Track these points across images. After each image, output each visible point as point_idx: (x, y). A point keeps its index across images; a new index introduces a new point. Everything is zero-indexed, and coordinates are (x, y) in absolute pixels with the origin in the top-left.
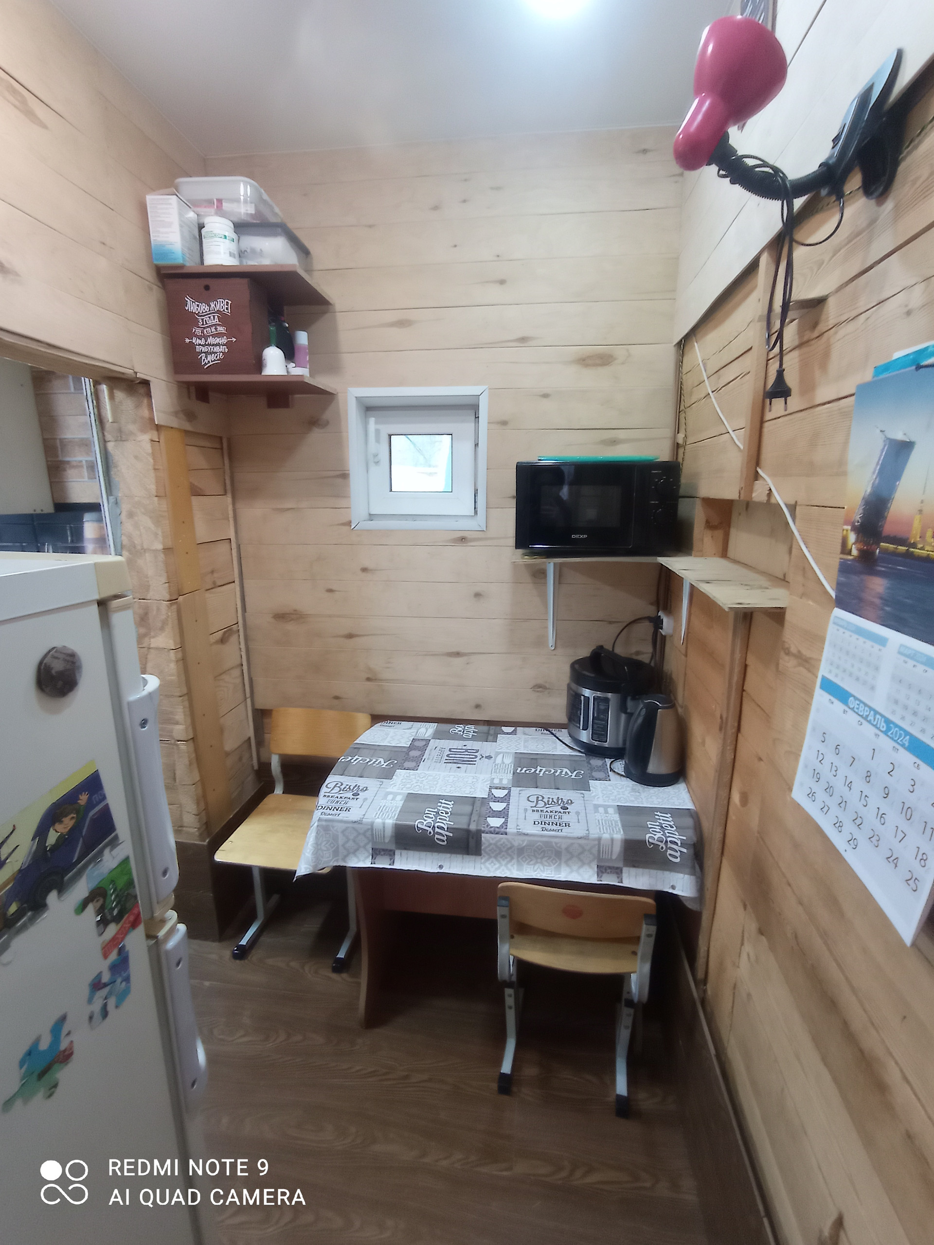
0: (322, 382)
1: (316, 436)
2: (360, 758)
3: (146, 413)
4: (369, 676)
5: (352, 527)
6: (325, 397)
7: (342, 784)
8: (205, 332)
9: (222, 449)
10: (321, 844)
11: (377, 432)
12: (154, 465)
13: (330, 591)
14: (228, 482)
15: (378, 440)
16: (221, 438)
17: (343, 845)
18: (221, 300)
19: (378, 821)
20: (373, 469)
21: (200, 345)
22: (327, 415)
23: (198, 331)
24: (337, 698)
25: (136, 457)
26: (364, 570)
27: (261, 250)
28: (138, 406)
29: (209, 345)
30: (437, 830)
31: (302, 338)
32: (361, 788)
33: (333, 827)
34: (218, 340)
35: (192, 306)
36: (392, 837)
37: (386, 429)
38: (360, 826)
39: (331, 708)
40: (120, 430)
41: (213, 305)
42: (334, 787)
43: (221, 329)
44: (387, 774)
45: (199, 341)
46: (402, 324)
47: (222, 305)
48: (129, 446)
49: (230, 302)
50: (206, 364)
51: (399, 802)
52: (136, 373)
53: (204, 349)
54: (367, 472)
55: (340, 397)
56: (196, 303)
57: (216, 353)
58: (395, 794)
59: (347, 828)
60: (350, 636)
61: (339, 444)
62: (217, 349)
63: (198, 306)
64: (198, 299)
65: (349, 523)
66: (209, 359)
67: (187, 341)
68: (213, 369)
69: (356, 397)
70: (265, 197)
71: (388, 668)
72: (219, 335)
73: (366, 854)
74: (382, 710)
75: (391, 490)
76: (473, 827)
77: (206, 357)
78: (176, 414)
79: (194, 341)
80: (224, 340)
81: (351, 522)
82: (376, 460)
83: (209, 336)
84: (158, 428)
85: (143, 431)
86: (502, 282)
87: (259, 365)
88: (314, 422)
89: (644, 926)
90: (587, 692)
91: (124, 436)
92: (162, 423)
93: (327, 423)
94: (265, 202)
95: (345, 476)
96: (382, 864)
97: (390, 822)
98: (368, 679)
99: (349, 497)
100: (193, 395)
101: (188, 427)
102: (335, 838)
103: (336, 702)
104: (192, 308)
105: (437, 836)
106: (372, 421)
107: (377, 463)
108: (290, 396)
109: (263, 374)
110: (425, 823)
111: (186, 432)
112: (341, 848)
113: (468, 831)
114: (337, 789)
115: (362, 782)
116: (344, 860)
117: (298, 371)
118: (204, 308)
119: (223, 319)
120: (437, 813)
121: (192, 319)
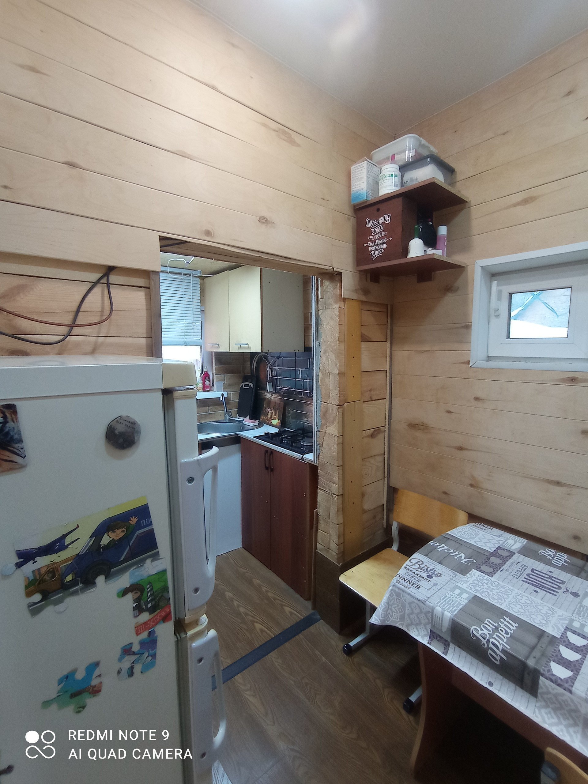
0: (457, 259)
1: (450, 298)
2: (446, 547)
3: (338, 291)
4: (473, 483)
5: (470, 366)
6: (457, 269)
7: (423, 563)
8: (375, 238)
9: (387, 312)
10: (391, 605)
11: (500, 293)
12: (339, 322)
13: (449, 412)
14: (389, 333)
15: (499, 298)
16: (387, 305)
17: (409, 615)
18: (385, 215)
19: (438, 609)
20: (493, 321)
21: (371, 246)
22: (459, 283)
23: (371, 238)
24: (445, 493)
25: (331, 318)
26: (477, 399)
27: (417, 178)
28: (335, 288)
29: (376, 245)
30: (491, 645)
31: (443, 230)
32: (436, 573)
33: (403, 596)
34: (382, 241)
35: (369, 224)
36: (448, 629)
37: (506, 289)
39: (440, 500)
40: (325, 304)
41: (380, 220)
42: (415, 564)
43: (384, 234)
44: (463, 570)
45: (371, 244)
46: (526, 201)
47: (386, 218)
48: (329, 311)
49: (390, 215)
50: (374, 257)
51: (464, 600)
52: (333, 268)
53: (373, 248)
54: (489, 324)
55: (469, 269)
56: (372, 221)
57: (380, 249)
58: (463, 591)
59: (413, 602)
60: (461, 448)
61: (466, 303)
62: (381, 247)
63: (372, 222)
64: (373, 219)
65: (468, 362)
66: (376, 254)
67: (365, 245)
68: (379, 259)
69: (481, 267)
70: (423, 141)
71: (489, 480)
72: (383, 238)
73: (425, 632)
74: (479, 512)
75: (508, 338)
76: (531, 663)
77: (374, 253)
78: (356, 291)
79: (368, 244)
80: (385, 240)
81: (469, 362)
82: (497, 314)
83: (377, 240)
84: (344, 300)
85: (336, 302)
87: (406, 251)
88: (448, 289)
91: (327, 307)
92: (346, 297)
93: (458, 288)
94: (422, 145)
95: (468, 327)
96: (436, 648)
97: (448, 615)
98: (471, 485)
99: (470, 342)
100: (369, 279)
101: (364, 298)
102: (404, 606)
103: (444, 496)
104: (369, 225)
105: (490, 651)
106: (495, 283)
107: (497, 316)
108: (433, 273)
109: (408, 257)
110: (480, 632)
111: (362, 302)
112: (406, 616)
114: (417, 566)
115: (439, 568)
116: (408, 626)
118: (376, 222)
119: (386, 227)
120: (496, 629)
121: (369, 231)
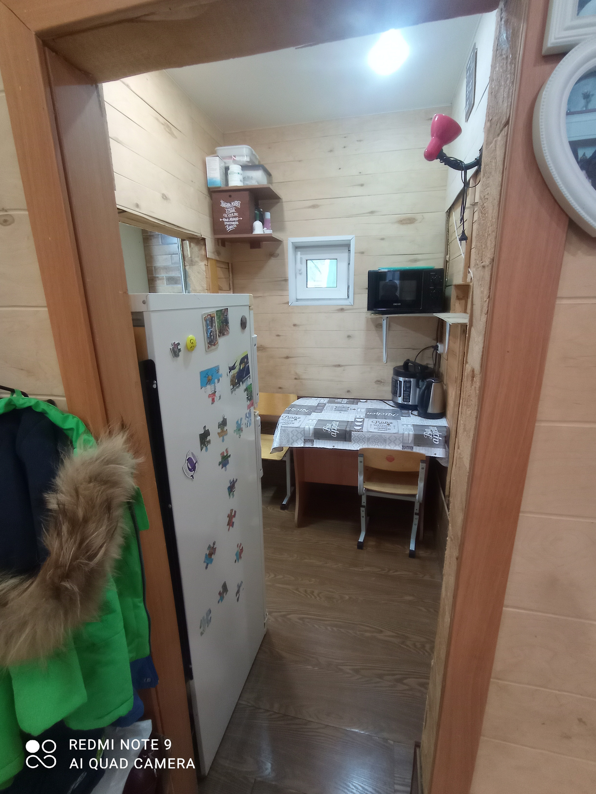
0: (277, 235)
1: (272, 262)
2: (295, 409)
3: (203, 252)
4: (296, 377)
5: (289, 305)
6: (276, 242)
7: (289, 416)
8: (229, 216)
9: (229, 269)
10: (282, 437)
11: (301, 259)
12: (206, 276)
13: (278, 336)
14: (231, 284)
15: (301, 263)
16: (228, 263)
17: (291, 438)
18: (236, 201)
19: (307, 427)
20: (298, 276)
21: (226, 221)
22: (278, 251)
23: (226, 215)
24: (280, 388)
25: (198, 272)
26: (295, 325)
27: (252, 177)
28: (200, 250)
29: (230, 221)
30: (332, 430)
31: (268, 215)
32: (297, 418)
33: (287, 430)
34: (234, 219)
35: (224, 205)
36: (312, 434)
37: (305, 257)
38: (299, 429)
39: (277, 393)
40: (192, 261)
41: (232, 203)
42: (285, 417)
43: (236, 214)
44: (309, 414)
45: (226, 220)
46: (314, 206)
47: (237, 203)
48: (195, 267)
49: (240, 202)
50: (228, 230)
51: (315, 422)
52: (201, 235)
53: (228, 223)
54: (296, 278)
55: (285, 242)
56: (226, 203)
57: (233, 225)
58: (313, 420)
59: (293, 430)
60: (287, 358)
61: (283, 265)
62: (233, 223)
63: (226, 204)
64: (226, 201)
65: (288, 303)
66: (230, 227)
67: (221, 220)
68: (232, 232)
69: (292, 242)
70: (254, 152)
71: (305, 373)
72: (235, 217)
73: (301, 442)
74: (301, 394)
75: (307, 287)
76: (348, 429)
77: (229, 227)
78: (214, 252)
79: (224, 220)
80: (237, 219)
81: (289, 302)
82: (300, 273)
83: (230, 218)
84: (208, 259)
85: (202, 261)
86: (362, 185)
87: (252, 229)
88: (272, 255)
89: (421, 463)
90: (401, 379)
91: (193, 263)
92: (209, 257)
93: (278, 255)
94: (254, 155)
95: (286, 280)
96: (308, 445)
97: (312, 427)
98: (296, 379)
99: (288, 290)
100: (220, 244)
101: (218, 259)
102: (288, 435)
103: (280, 390)
104: (223, 205)
105: (332, 433)
106: (299, 253)
107: (300, 274)
108: (261, 243)
109: (253, 233)
110: (327, 428)
111: (217, 260)
112: (290, 439)
113: (346, 431)
114: (287, 418)
115: (297, 416)
116: (291, 444)
117: (268, 232)
118: (228, 205)
119: (237, 209)
120: (332, 425)
121: (223, 210)
